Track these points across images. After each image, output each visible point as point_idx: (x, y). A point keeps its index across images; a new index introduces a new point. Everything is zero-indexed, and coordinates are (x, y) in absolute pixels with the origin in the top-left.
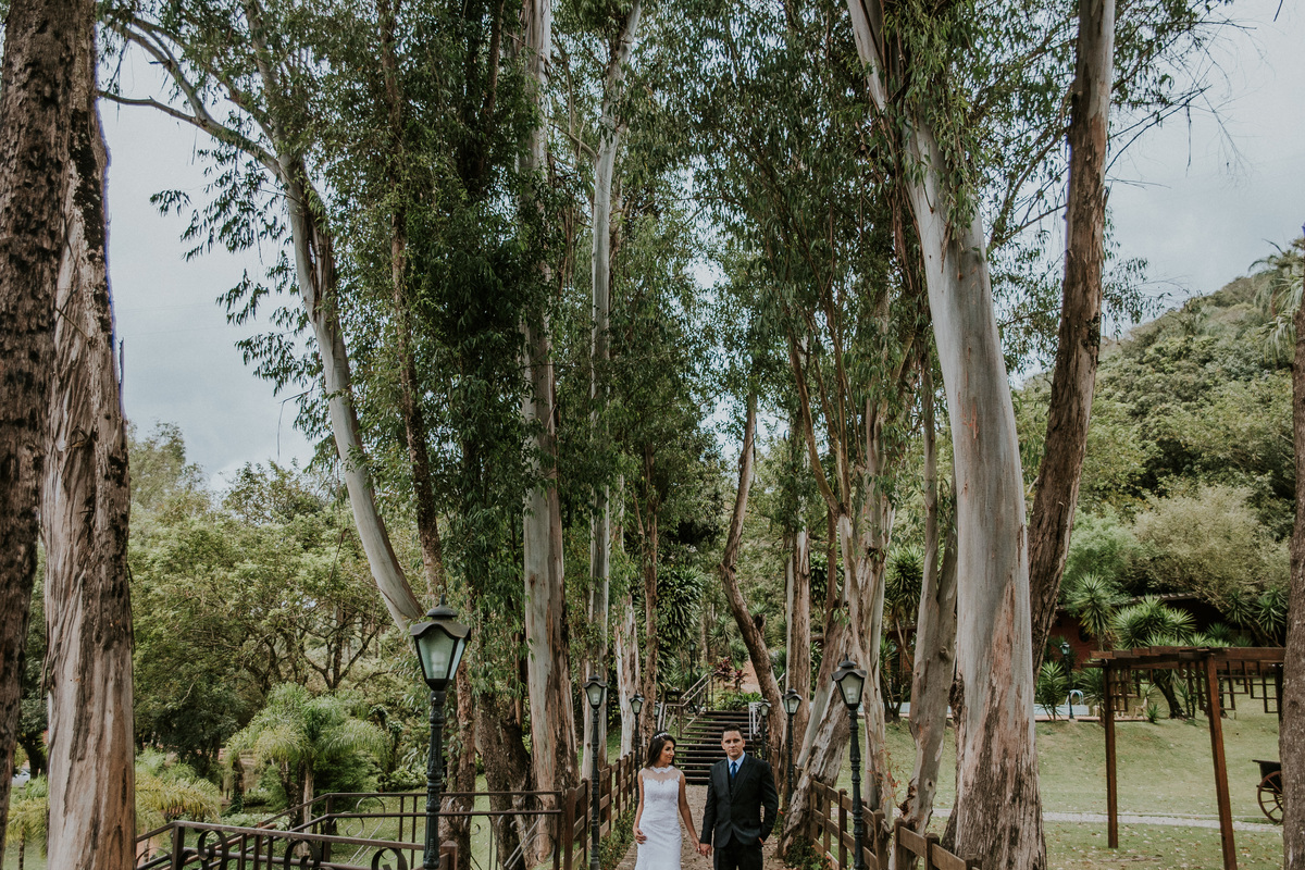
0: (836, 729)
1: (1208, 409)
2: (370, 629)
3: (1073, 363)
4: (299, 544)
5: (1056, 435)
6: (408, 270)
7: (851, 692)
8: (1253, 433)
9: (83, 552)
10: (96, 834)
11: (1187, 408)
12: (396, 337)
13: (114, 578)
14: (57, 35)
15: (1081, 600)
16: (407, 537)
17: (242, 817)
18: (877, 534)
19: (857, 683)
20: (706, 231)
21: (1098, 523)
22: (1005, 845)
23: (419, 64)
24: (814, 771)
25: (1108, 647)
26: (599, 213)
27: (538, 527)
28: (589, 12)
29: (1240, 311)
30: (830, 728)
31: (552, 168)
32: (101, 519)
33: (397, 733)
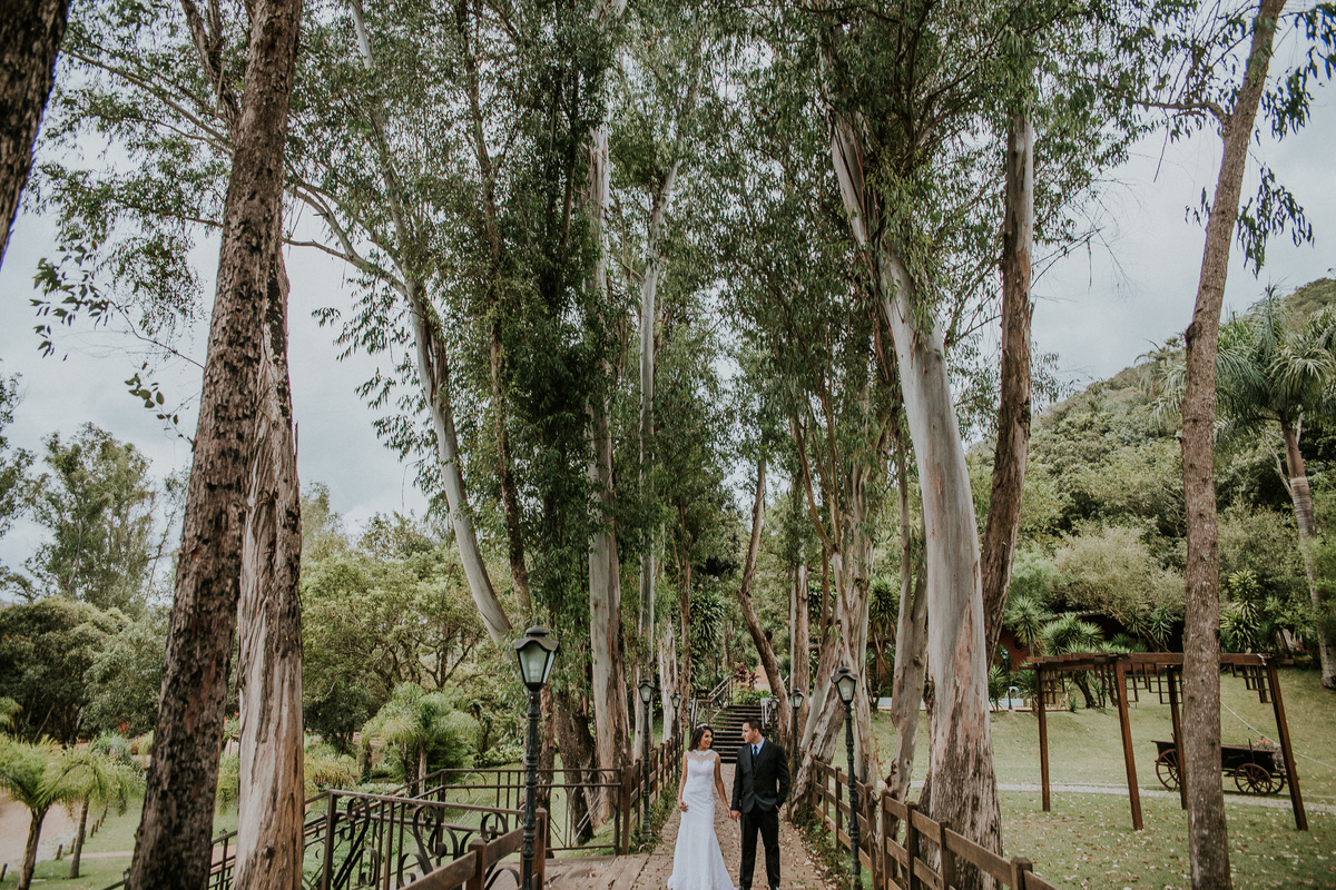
0: (831, 720)
1: (1108, 468)
2: (468, 641)
3: (1011, 436)
4: (416, 575)
5: (999, 491)
6: (503, 367)
7: (846, 691)
8: (1142, 486)
9: (266, 583)
10: (275, 800)
11: (1092, 468)
12: (494, 418)
13: (290, 603)
14: (262, 201)
15: (1015, 617)
16: (500, 569)
17: (370, 786)
18: (862, 566)
19: (849, 684)
20: (727, 336)
21: (1027, 556)
22: (969, 810)
23: (511, 212)
24: (815, 752)
25: (1037, 653)
26: (644, 325)
27: (600, 562)
28: (637, 173)
29: (1129, 393)
30: (827, 718)
31: (610, 288)
32: (280, 558)
33: (489, 722)
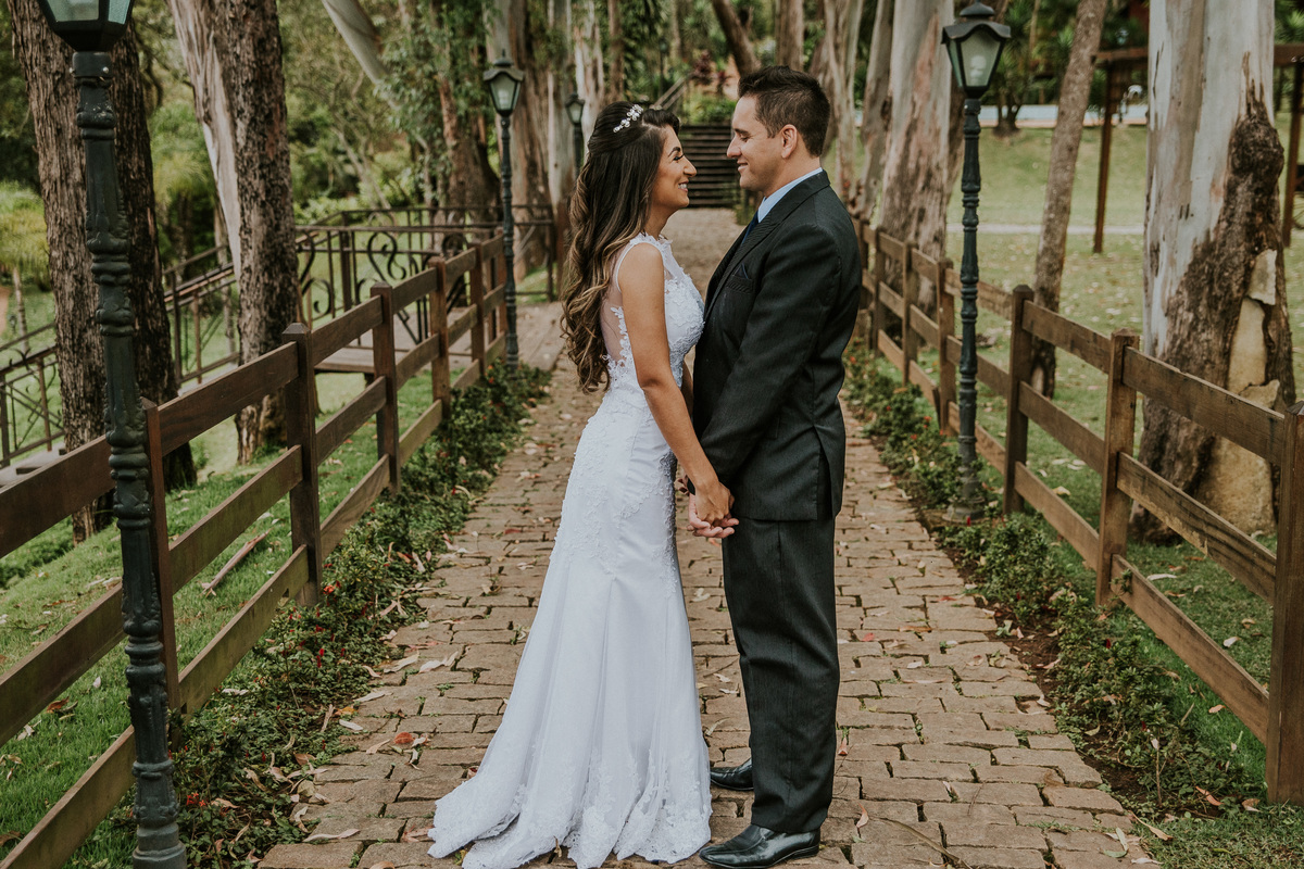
7: (977, 66)
9: (208, 16)
22: (914, 222)
